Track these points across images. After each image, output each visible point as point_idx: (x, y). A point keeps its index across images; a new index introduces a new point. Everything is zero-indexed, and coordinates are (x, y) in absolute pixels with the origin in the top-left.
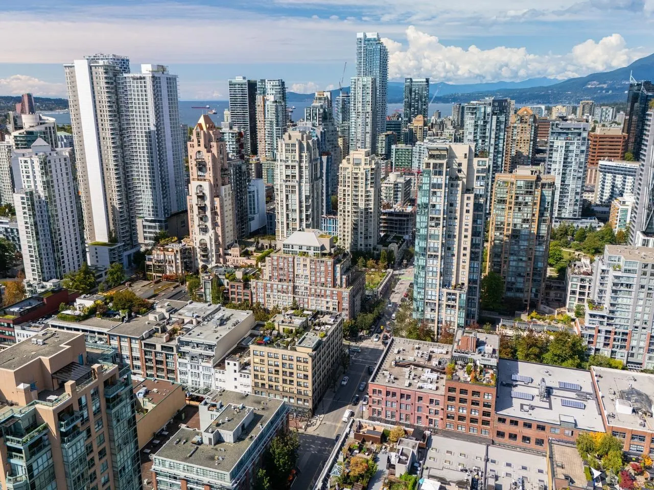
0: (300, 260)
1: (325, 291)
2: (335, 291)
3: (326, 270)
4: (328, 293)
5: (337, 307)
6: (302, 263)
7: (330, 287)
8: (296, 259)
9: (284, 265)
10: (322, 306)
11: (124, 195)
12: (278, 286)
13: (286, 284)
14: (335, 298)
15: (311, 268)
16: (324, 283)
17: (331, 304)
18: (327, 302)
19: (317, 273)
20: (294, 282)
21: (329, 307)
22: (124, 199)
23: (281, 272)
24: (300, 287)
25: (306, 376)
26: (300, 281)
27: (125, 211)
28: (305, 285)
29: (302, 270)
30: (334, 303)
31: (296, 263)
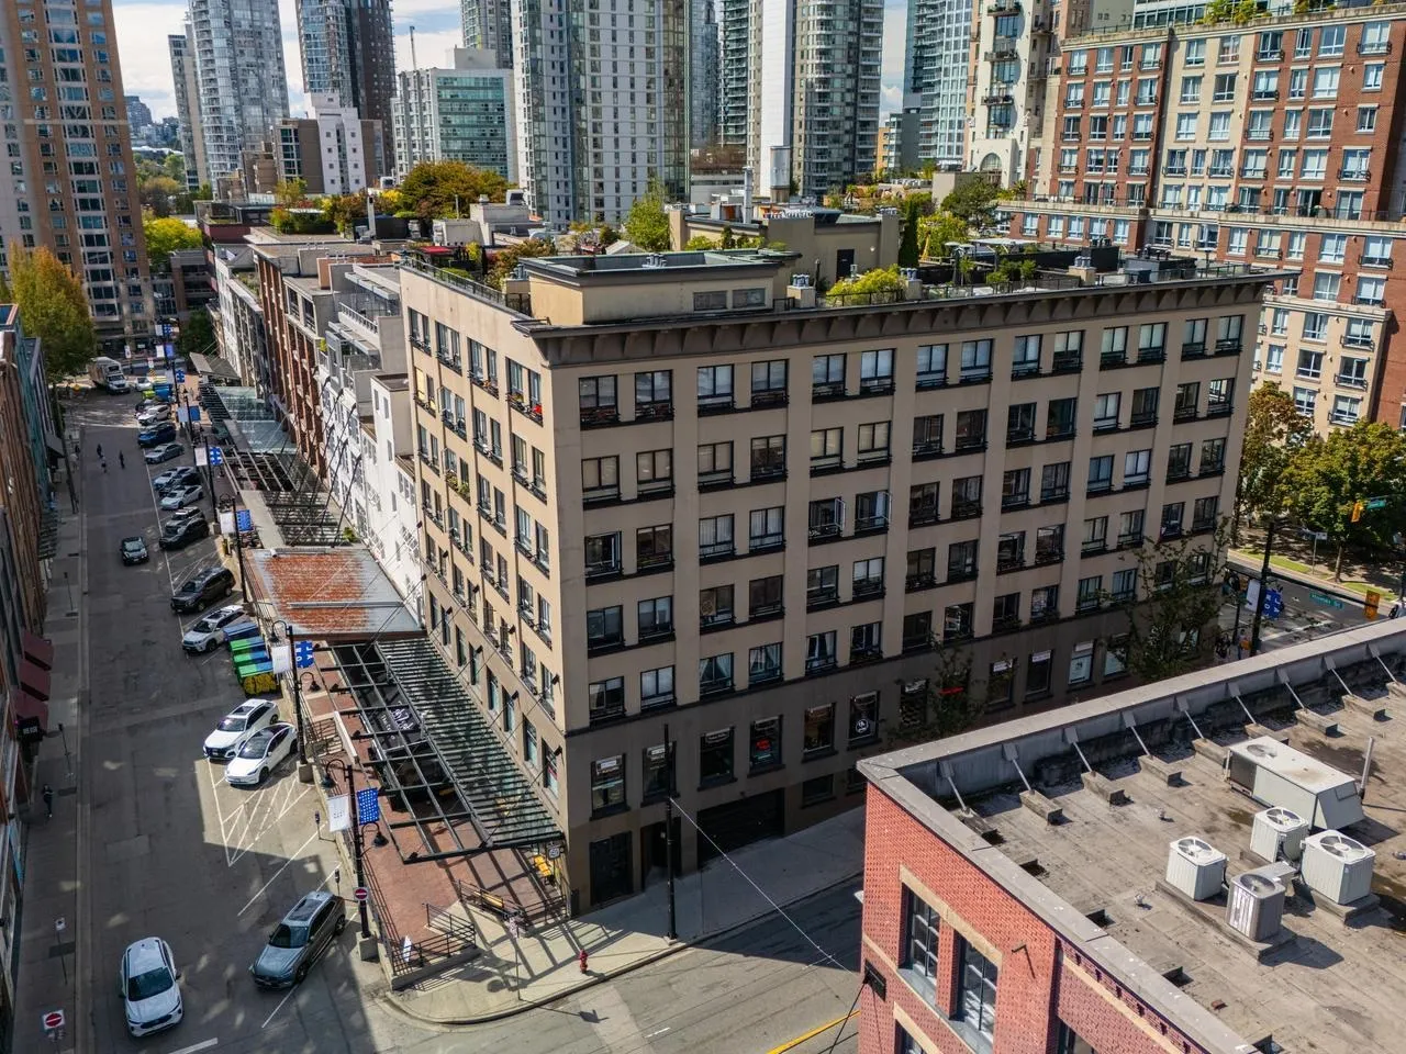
0: (1205, 54)
1: (1318, 242)
2: (1387, 237)
3: (1348, 94)
4: (1333, 255)
5: (1370, 357)
6: (1211, 72)
7: (1353, 217)
8: (1183, 46)
9: (1115, 98)
10: (1272, 348)
11: (838, 39)
12: (1068, 227)
13: (1105, 210)
14: (1367, 291)
15: (1253, 95)
16: (1317, 195)
17: (1332, 332)
18: (1314, 321)
19: (1286, 125)
20: (1151, 203)
21: (1319, 356)
22: (838, 54)
23: (1095, 146)
24: (1176, 228)
25: (541, 533)
26: (1182, 197)
27: (837, 97)
28: (1204, 215)
29: (1205, 118)
30: (1357, 329)
31: (1178, 72)
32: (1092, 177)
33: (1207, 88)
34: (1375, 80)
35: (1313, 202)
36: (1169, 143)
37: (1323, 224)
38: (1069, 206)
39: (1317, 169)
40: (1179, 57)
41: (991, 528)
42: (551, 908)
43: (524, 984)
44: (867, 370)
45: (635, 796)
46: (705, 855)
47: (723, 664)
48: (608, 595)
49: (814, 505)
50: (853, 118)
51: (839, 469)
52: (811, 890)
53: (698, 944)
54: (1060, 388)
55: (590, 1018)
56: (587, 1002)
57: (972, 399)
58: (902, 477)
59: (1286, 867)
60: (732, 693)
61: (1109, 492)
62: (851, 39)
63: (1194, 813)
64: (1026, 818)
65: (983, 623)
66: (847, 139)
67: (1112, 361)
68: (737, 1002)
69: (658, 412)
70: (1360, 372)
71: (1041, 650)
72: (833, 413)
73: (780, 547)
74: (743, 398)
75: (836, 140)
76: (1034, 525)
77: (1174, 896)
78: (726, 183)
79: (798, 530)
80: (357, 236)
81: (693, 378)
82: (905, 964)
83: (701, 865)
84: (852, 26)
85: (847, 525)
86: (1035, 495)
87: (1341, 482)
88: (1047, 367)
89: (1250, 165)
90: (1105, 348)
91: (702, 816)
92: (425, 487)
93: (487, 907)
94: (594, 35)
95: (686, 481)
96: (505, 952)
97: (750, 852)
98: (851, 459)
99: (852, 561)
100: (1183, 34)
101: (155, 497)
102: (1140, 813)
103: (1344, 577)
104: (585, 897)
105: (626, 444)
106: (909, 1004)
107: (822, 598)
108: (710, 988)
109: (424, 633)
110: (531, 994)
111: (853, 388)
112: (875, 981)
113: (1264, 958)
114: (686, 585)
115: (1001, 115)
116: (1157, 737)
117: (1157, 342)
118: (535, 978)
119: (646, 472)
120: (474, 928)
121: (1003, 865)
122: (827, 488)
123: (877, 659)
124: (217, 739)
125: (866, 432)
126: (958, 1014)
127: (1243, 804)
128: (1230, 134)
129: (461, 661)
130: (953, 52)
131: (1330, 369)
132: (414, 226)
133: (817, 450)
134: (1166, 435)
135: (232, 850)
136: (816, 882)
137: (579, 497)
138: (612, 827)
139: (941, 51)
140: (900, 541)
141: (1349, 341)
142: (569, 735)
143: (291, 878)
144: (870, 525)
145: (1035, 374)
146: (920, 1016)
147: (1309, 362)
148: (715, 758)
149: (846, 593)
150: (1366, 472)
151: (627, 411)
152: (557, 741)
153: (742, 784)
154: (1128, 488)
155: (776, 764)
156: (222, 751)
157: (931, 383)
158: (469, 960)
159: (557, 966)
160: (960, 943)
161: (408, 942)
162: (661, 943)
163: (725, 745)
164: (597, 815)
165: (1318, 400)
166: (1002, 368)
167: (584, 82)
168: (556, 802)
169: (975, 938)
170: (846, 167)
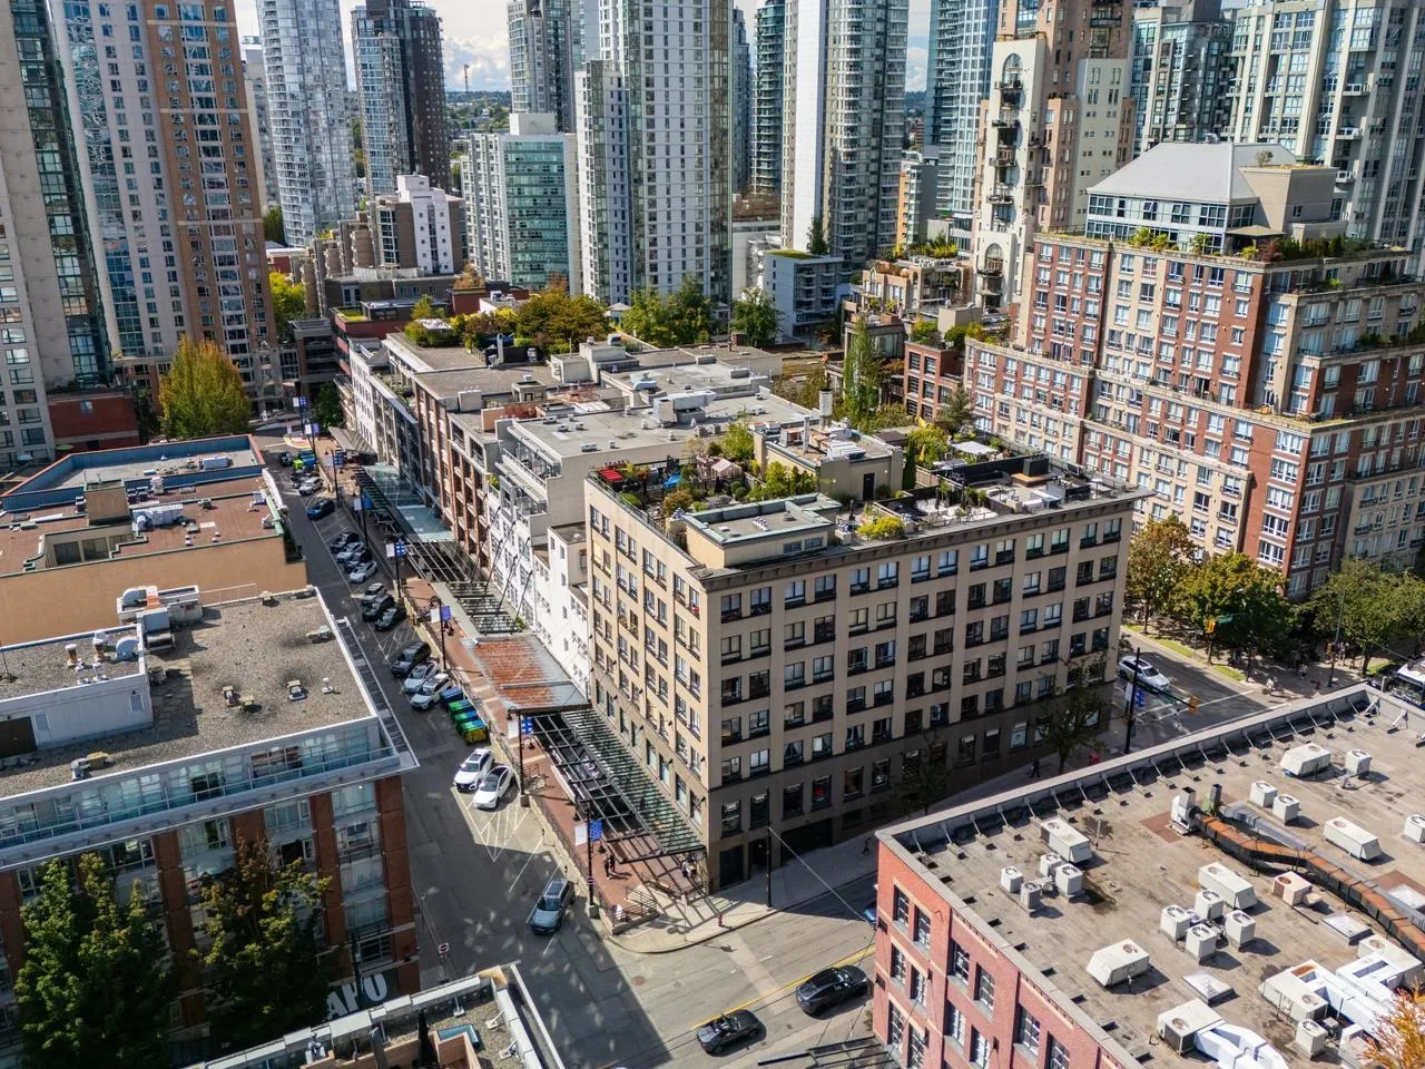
0: (1133, 266)
1: (1206, 417)
2: (1249, 422)
3: (1227, 317)
4: (1216, 428)
5: (1239, 503)
6: (1138, 279)
7: (1230, 403)
8: (1119, 257)
9: (1072, 285)
10: (1177, 487)
11: (864, 118)
12: (1038, 373)
13: (1065, 366)
14: (1238, 456)
15: (1165, 304)
16: (1207, 382)
17: (1216, 482)
18: (1204, 472)
19: (1186, 330)
20: (1097, 366)
21: (1207, 498)
22: (864, 130)
23: (1058, 315)
24: (1114, 387)
25: (695, 677)
26: (1119, 364)
27: (862, 168)
28: (1134, 381)
29: (1133, 312)
30: (1231, 482)
31: (1116, 276)
32: (1056, 338)
33: (1135, 290)
34: (1244, 310)
35: (1203, 388)
36: (1110, 325)
37: (1210, 406)
38: (1039, 359)
39: (1206, 365)
40: (1116, 263)
41: (959, 657)
42: (697, 888)
43: (688, 930)
44: (882, 575)
45: (746, 823)
46: (786, 857)
47: (796, 746)
48: (734, 712)
49: (851, 652)
50: (877, 185)
51: (866, 631)
52: (849, 879)
53: (785, 910)
54: (1001, 573)
55: (727, 949)
56: (724, 941)
57: (946, 584)
58: (904, 631)
59: (1050, 879)
60: (801, 763)
61: (1034, 630)
62: (876, 115)
63: (1023, 853)
64: (947, 857)
65: (955, 715)
66: (871, 203)
67: (1035, 554)
68: (808, 942)
69: (762, 609)
70: (1233, 513)
71: (992, 728)
72: (861, 601)
73: (831, 678)
74: (810, 597)
75: (862, 205)
76: (986, 653)
77: (1003, 891)
78: (760, 229)
79: (841, 668)
80: (488, 363)
81: (782, 590)
82: (896, 918)
83: (782, 864)
84: (876, 105)
85: (871, 662)
86: (986, 637)
87: (1205, 601)
88: (992, 561)
89: (1164, 353)
90: (1029, 546)
91: (784, 835)
92: (596, 616)
93: (658, 887)
94: (651, 124)
95: (778, 644)
96: (673, 912)
97: (810, 856)
98: (872, 625)
99: (873, 683)
100: (1122, 248)
101: (340, 570)
102: (999, 854)
103: (1214, 660)
104: (717, 882)
105: (746, 629)
106: (897, 935)
107: (855, 706)
108: (794, 934)
109: (590, 706)
110: (693, 936)
111: (874, 585)
112: (883, 926)
113: (1032, 915)
114: (778, 706)
115: (1003, 211)
116: (1014, 815)
117: (1063, 540)
118: (692, 928)
119: (755, 643)
120: (655, 901)
121: (932, 878)
122: (858, 643)
123: (889, 739)
124: (462, 777)
125: (882, 609)
126: (916, 938)
127: (1044, 848)
128: (1151, 327)
129: (623, 729)
130: (967, 117)
131: (1214, 507)
132: (532, 353)
133: (852, 621)
134: (1072, 594)
135: (492, 849)
136: (852, 874)
137: (720, 659)
138: (734, 842)
139: (956, 115)
140: (903, 669)
141: (1225, 490)
142: (711, 791)
143: (534, 870)
144: (885, 661)
145: (984, 567)
146: (902, 941)
147: (1201, 500)
148: (792, 802)
149: (870, 702)
150: (1221, 597)
151: (746, 611)
152: (702, 793)
153: (808, 816)
154: (1047, 627)
155: (828, 803)
156: (467, 786)
157: (922, 578)
158: (653, 918)
159: (705, 921)
160: (917, 911)
161: (619, 909)
162: (762, 909)
163: (799, 793)
164: (725, 835)
165: (1206, 527)
166: (964, 566)
167: (642, 165)
168: (700, 826)
169: (921, 907)
170: (871, 227)
